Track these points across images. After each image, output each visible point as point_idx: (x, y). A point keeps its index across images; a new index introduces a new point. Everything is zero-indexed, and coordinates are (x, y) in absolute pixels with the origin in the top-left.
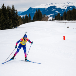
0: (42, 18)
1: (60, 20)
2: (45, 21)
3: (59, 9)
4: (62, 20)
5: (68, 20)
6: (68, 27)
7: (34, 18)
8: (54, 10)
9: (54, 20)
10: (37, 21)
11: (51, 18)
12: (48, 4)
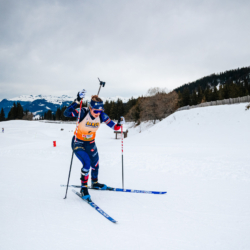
0: (23, 115)
3: (50, 105)
4: (54, 119)
7: (9, 115)
9: (43, 119)
11: (38, 117)
12: (34, 96)
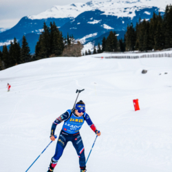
0: (63, 47)
1: (116, 51)
2: (73, 55)
3: (112, 20)
4: (123, 50)
5: (142, 50)
6: (144, 72)
7: (38, 49)
8: (96, 22)
9: (100, 52)
10: (48, 57)
11: (89, 47)
12: (79, 5)
